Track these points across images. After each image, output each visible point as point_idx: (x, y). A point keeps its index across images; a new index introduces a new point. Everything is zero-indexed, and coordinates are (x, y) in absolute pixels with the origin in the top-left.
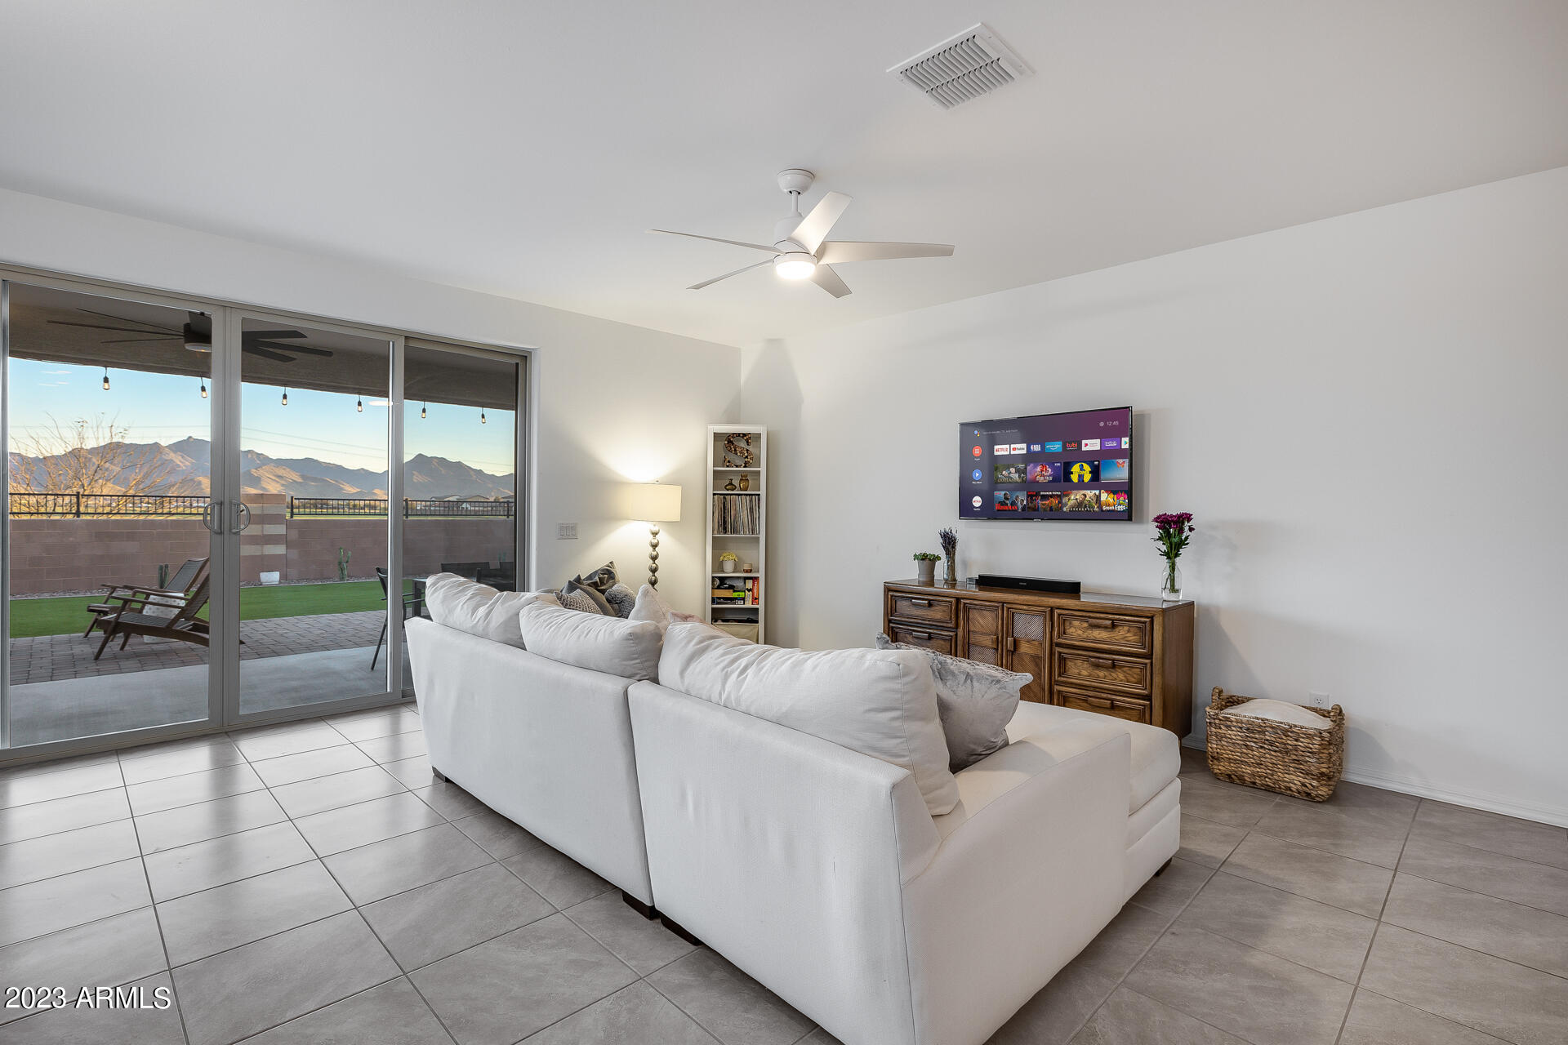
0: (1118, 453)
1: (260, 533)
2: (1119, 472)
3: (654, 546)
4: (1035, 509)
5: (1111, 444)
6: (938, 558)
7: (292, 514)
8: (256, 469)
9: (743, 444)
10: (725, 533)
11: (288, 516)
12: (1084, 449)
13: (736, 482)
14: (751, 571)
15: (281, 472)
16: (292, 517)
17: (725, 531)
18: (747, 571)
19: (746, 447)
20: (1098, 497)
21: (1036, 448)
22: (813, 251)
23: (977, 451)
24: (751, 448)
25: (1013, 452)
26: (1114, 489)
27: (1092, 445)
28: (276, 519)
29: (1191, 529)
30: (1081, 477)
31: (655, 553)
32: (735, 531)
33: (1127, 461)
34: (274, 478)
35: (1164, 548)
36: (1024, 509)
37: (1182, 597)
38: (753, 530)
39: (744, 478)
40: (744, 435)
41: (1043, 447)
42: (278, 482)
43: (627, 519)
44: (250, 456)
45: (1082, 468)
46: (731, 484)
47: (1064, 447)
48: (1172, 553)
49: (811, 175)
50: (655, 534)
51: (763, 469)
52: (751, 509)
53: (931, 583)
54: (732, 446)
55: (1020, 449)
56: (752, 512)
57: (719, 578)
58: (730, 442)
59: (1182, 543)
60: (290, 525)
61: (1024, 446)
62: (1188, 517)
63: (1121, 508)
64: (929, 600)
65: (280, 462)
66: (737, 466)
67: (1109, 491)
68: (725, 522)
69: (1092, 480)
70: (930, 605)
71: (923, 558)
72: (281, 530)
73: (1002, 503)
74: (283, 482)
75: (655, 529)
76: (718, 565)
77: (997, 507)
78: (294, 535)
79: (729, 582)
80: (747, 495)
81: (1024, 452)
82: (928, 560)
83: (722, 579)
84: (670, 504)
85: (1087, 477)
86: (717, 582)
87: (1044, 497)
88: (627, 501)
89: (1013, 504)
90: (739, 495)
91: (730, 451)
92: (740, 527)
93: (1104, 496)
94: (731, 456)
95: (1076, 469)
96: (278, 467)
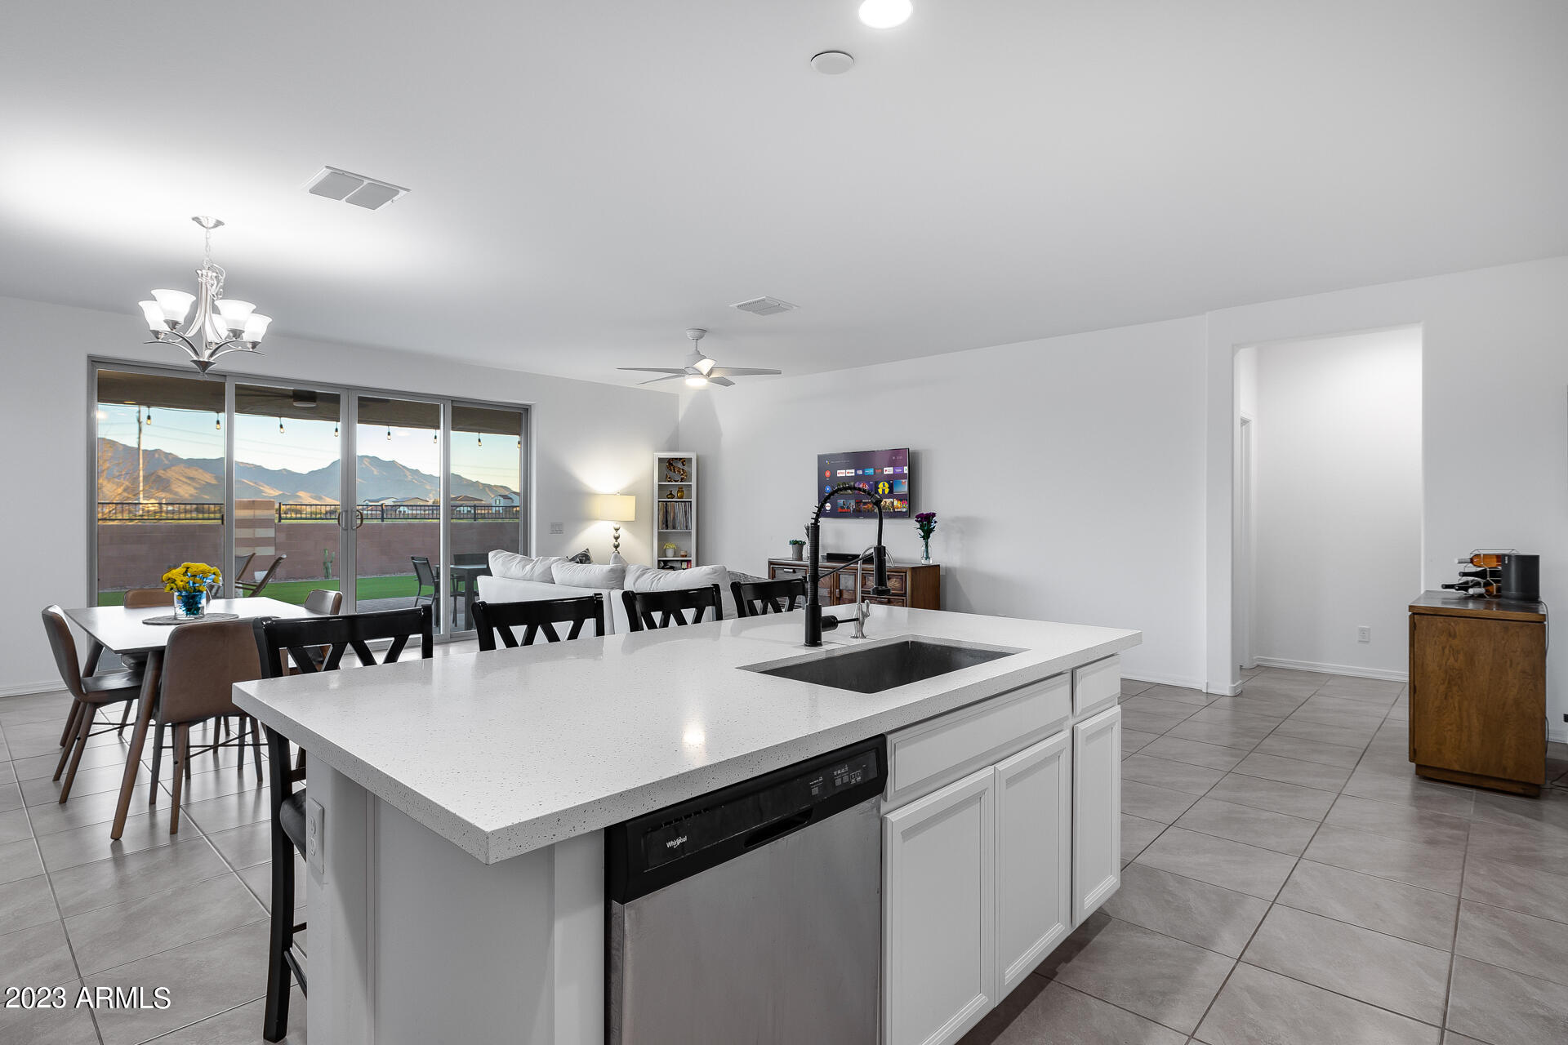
0: (903, 476)
1: (251, 536)
2: (903, 488)
3: (617, 538)
4: (860, 511)
5: (899, 470)
6: (804, 543)
7: (280, 519)
8: (164, 470)
9: (680, 465)
10: (667, 529)
11: (276, 521)
12: (885, 473)
13: (674, 493)
14: (686, 556)
15: (193, 473)
16: (280, 521)
17: (667, 527)
18: (683, 556)
19: (681, 467)
20: (893, 503)
21: (860, 472)
22: (705, 373)
23: (828, 474)
24: (685, 468)
25: (848, 475)
26: (900, 498)
27: (889, 471)
28: (264, 523)
29: (936, 522)
30: (883, 490)
31: (617, 543)
32: (674, 528)
33: (907, 481)
34: (184, 479)
35: (922, 534)
36: (853, 511)
37: (931, 562)
38: (687, 527)
39: (680, 489)
40: (681, 459)
41: (863, 472)
42: (189, 484)
43: (597, 519)
44: (157, 456)
45: (884, 486)
46: (671, 494)
47: (875, 472)
48: (926, 536)
49: (704, 331)
50: (617, 530)
51: (693, 483)
52: (685, 512)
53: (800, 558)
54: (671, 468)
55: (851, 473)
56: (686, 514)
57: (663, 561)
58: (671, 464)
59: (931, 530)
60: (278, 528)
61: (853, 471)
62: (934, 515)
63: (904, 510)
64: (794, 569)
65: (191, 463)
66: (676, 481)
67: (898, 500)
68: (667, 521)
69: (889, 492)
70: (794, 572)
71: (795, 543)
72: (270, 533)
73: (842, 508)
74: (198, 486)
75: (617, 526)
76: (662, 551)
77: (840, 510)
78: (282, 537)
79: (670, 564)
80: (682, 502)
81: (853, 474)
82: (799, 545)
83: (666, 562)
84: (627, 508)
85: (887, 491)
86: (662, 564)
87: (865, 503)
88: (597, 507)
89: (848, 508)
90: (676, 502)
91: (671, 470)
92: (678, 525)
93: (896, 503)
94: (671, 474)
95: (881, 485)
96: (189, 468)
